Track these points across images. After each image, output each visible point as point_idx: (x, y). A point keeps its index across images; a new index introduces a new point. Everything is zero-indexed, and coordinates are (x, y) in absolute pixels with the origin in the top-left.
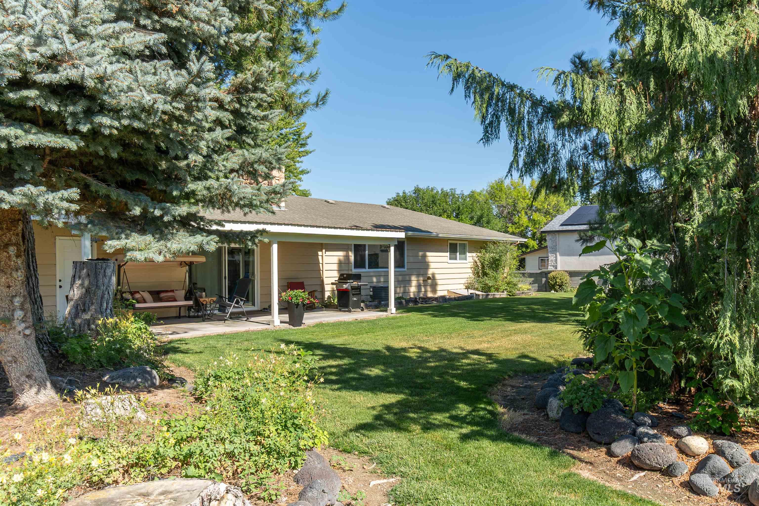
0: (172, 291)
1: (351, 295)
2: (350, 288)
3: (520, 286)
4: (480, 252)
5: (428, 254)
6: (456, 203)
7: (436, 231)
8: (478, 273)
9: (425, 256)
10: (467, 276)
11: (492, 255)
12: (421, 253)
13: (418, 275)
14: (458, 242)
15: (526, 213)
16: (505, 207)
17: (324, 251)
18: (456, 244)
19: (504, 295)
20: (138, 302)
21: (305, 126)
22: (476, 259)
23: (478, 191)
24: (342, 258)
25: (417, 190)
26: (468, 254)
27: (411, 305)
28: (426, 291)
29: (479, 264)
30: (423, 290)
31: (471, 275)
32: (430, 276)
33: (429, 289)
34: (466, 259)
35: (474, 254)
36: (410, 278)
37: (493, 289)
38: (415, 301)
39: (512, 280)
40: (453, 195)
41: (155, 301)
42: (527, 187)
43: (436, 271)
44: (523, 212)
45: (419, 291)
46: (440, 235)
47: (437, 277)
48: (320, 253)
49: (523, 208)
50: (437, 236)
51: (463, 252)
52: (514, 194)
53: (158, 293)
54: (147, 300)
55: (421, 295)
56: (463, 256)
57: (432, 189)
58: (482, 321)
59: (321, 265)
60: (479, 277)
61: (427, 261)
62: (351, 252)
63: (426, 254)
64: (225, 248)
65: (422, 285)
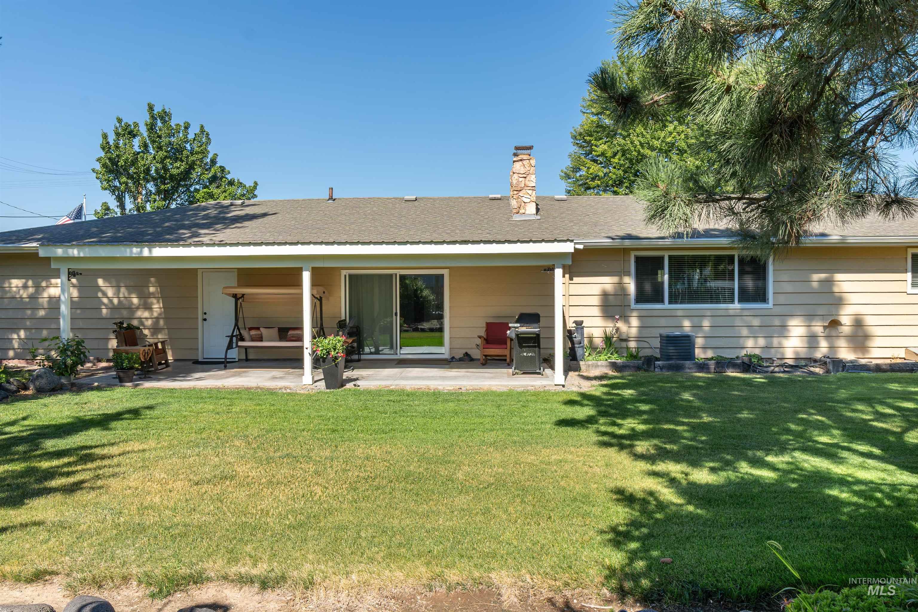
1: (517, 348)
5: (839, 277)
9: (830, 282)
12: (816, 277)
13: (810, 317)
17: (567, 276)
24: (609, 287)
28: (832, 348)
30: (824, 344)
33: (842, 343)
36: (784, 321)
41: (280, 339)
43: (864, 310)
45: (812, 346)
47: (869, 321)
54: (264, 339)
55: (819, 355)
61: (836, 289)
62: (629, 275)
63: (832, 277)
64: (396, 275)
65: (822, 335)
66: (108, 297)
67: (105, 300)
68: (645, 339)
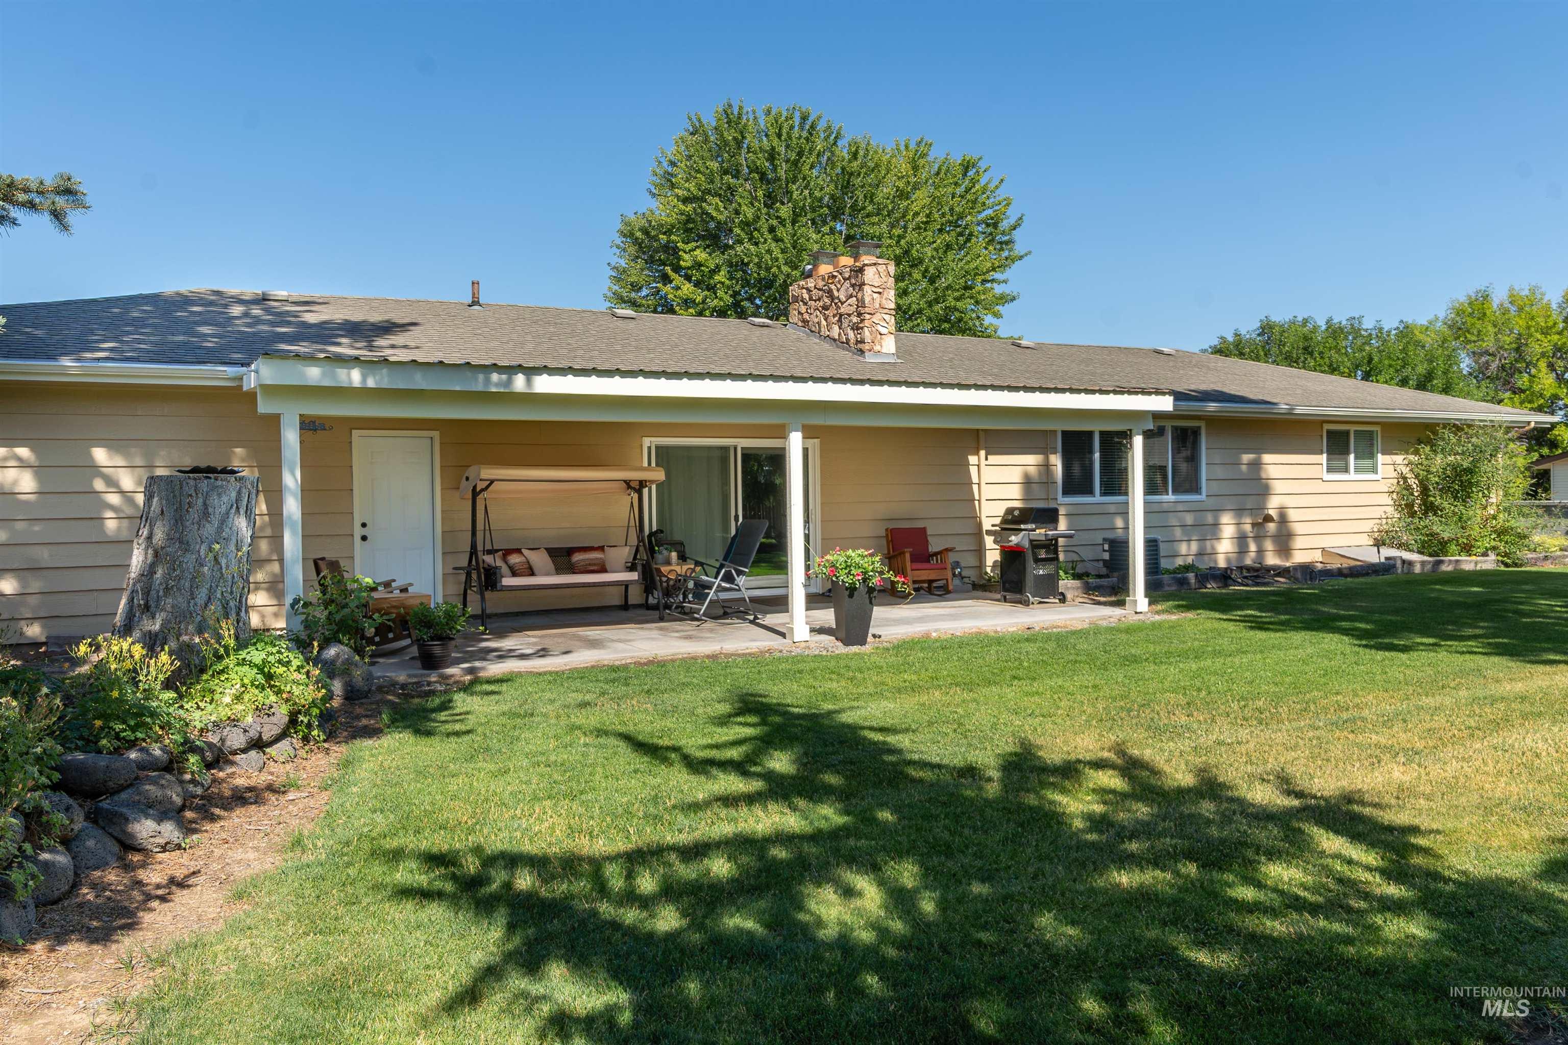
0: (601, 549)
1: (1030, 563)
2: (1026, 544)
3: (1537, 538)
4: (1416, 452)
5: (1267, 458)
6: (1362, 350)
7: (1290, 400)
8: (1410, 506)
9: (1256, 465)
10: (1378, 512)
11: (1451, 458)
12: (1246, 458)
13: (1239, 511)
14: (1352, 428)
15: (1551, 367)
16: (1493, 355)
17: (983, 453)
18: (1347, 433)
19: (1489, 563)
20: (514, 574)
21: (1008, 205)
22: (1405, 470)
23: (1423, 321)
24: (1032, 470)
25: (1266, 328)
26: (1381, 458)
27: (1212, 587)
28: (1261, 552)
29: (1412, 482)
30: (1253, 547)
31: (1390, 510)
32: (1272, 513)
33: (1269, 545)
34: (1374, 470)
35: (1399, 459)
36: (1216, 518)
37: (1453, 547)
38: (1224, 577)
39: (1513, 523)
40: (1356, 332)
41: (559, 570)
42: (1554, 306)
43: (1288, 501)
44: (1542, 364)
45: (1242, 550)
46: (1299, 410)
47: (1293, 515)
48: (973, 459)
49: (1543, 355)
50: (1290, 412)
51: (1367, 453)
52: (1519, 324)
53: (570, 551)
54: (536, 571)
55: (1248, 561)
56: (1367, 463)
57: (1305, 322)
58: (1405, 649)
59: (975, 487)
60: (1412, 514)
61: (1264, 476)
62: (1055, 453)
63: (1260, 458)
64: (735, 449)
65: (1251, 535)
66: (122, 492)
67: (114, 499)
68: (1074, 549)
